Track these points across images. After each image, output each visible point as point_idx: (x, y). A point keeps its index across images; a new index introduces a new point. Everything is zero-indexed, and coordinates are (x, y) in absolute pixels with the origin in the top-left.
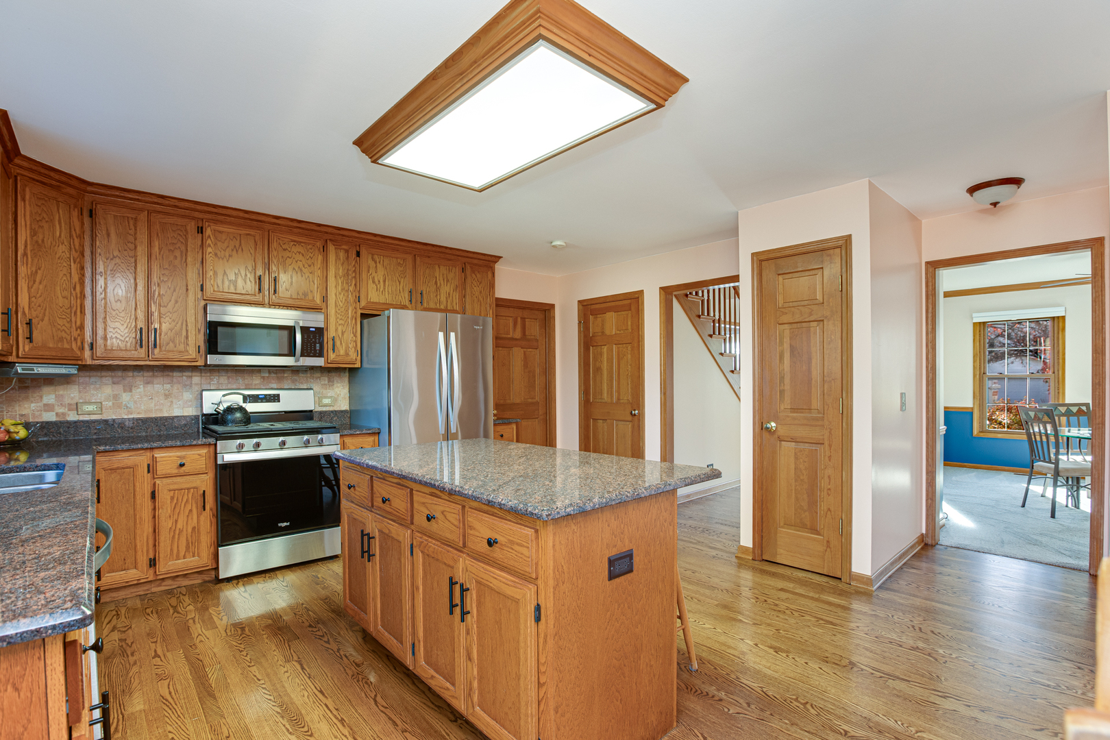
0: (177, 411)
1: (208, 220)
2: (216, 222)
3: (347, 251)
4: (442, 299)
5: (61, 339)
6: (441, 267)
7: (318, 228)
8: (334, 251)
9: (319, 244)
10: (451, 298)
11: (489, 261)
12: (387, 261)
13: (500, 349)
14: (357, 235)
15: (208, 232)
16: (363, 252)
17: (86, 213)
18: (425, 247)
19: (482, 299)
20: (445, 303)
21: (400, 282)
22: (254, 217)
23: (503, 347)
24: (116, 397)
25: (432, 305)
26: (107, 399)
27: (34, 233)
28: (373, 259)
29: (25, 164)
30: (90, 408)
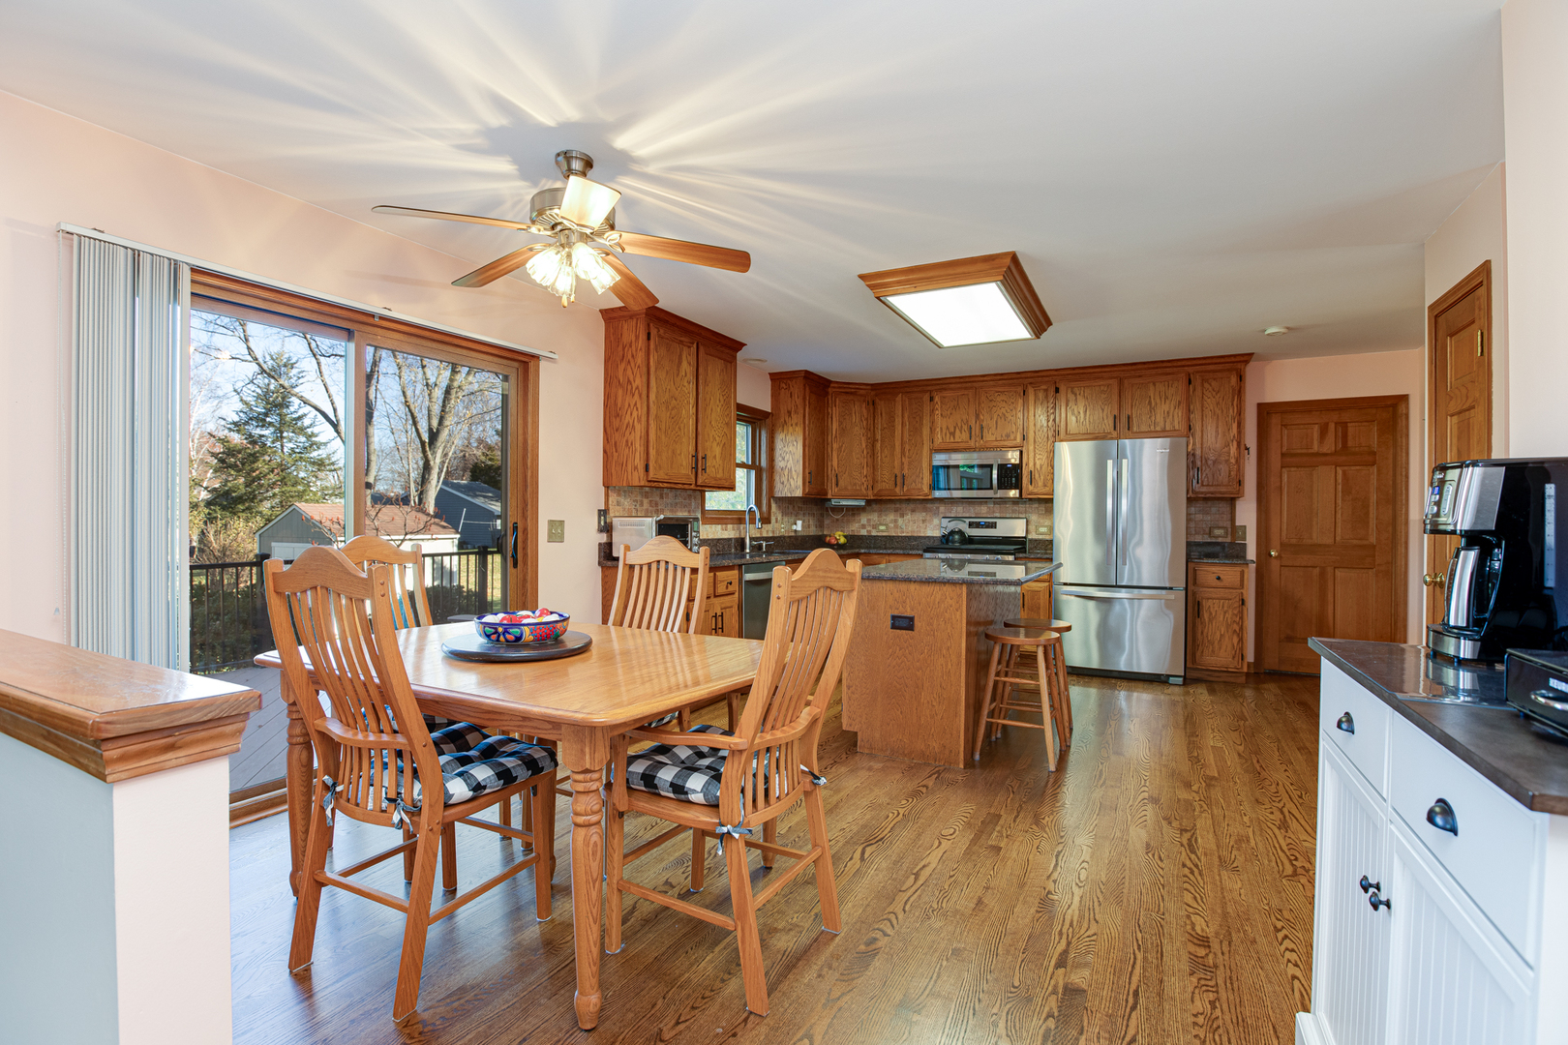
0: (929, 533)
1: (936, 390)
2: (941, 390)
3: (1046, 390)
4: (1158, 420)
5: (855, 484)
6: (1157, 384)
7: (1019, 376)
8: (1033, 393)
9: (1020, 390)
10: (1171, 417)
11: (1234, 362)
12: (1087, 391)
13: (1293, 469)
14: (1055, 373)
15: (937, 399)
16: (1062, 389)
17: (871, 403)
18: (1134, 367)
19: (1220, 412)
20: (1162, 424)
21: (1103, 410)
22: (967, 380)
23: (1297, 467)
24: (896, 521)
25: (1144, 428)
26: (891, 522)
27: (841, 423)
28: (1073, 392)
29: (836, 385)
30: (882, 528)
